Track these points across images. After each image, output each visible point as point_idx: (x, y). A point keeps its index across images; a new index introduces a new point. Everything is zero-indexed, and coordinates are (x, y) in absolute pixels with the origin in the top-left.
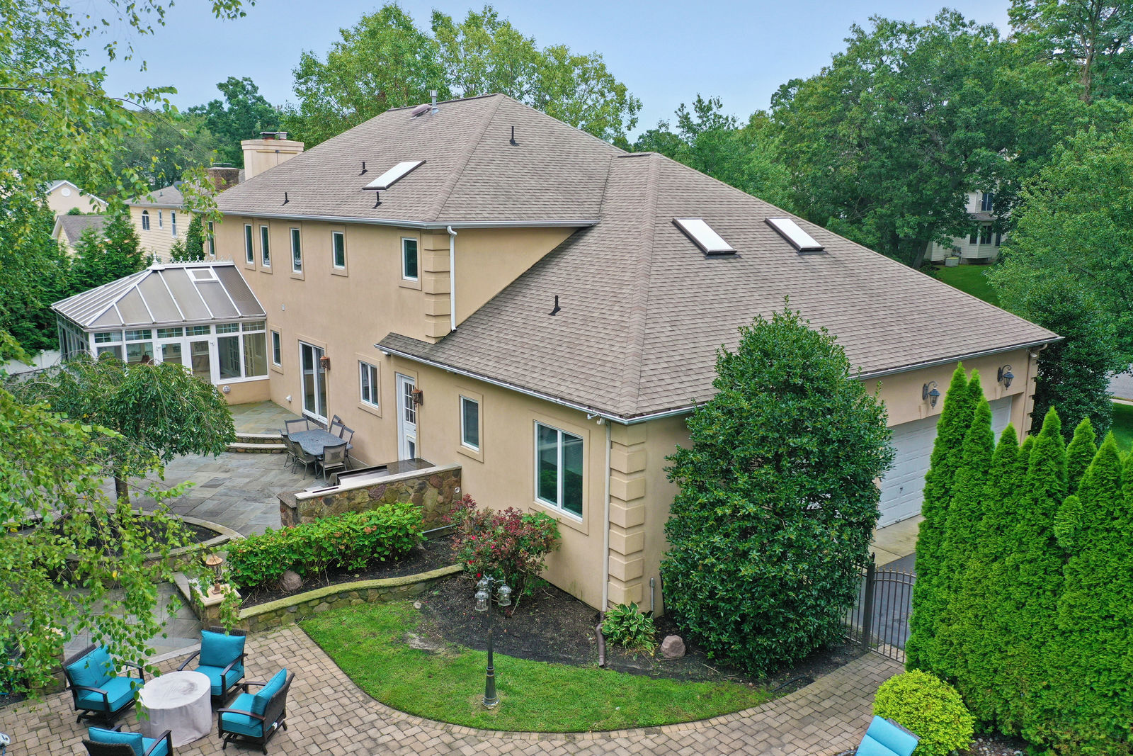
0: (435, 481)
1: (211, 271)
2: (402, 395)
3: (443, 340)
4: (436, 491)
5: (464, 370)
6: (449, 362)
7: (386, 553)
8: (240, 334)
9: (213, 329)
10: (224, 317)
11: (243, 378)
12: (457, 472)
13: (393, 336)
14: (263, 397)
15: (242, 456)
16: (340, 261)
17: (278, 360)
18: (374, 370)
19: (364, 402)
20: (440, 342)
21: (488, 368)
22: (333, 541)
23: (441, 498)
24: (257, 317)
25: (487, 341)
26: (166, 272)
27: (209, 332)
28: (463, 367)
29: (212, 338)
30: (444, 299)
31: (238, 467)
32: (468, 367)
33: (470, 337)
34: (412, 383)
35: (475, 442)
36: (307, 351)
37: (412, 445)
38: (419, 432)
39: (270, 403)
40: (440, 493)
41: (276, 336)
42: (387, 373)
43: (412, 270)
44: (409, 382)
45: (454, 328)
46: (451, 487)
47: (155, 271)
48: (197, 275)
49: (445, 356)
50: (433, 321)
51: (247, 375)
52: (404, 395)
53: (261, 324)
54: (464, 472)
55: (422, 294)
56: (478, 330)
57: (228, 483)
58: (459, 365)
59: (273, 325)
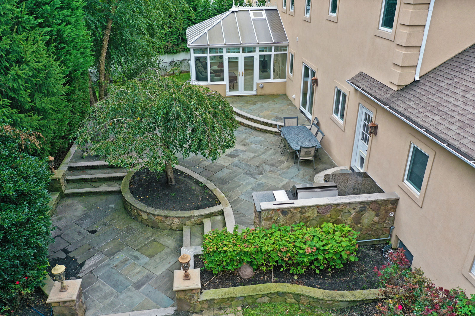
0: (374, 206)
1: (264, 13)
2: (362, 120)
3: (405, 88)
4: (373, 213)
5: (422, 127)
6: (408, 114)
7: (321, 268)
8: (272, 53)
9: (257, 50)
10: (264, 42)
11: (271, 80)
12: (395, 202)
13: (362, 75)
14: (281, 92)
15: (257, 133)
16: (334, 10)
17: (291, 72)
18: (345, 96)
19: (334, 115)
20: (402, 90)
21: (449, 133)
22: (279, 254)
23: (376, 219)
24: (283, 43)
25: (451, 100)
26: (240, 12)
27: (255, 51)
28: (422, 123)
29: (256, 55)
30: (414, 51)
31: (252, 143)
32: (426, 125)
33: (432, 91)
34: (371, 115)
35: (418, 186)
36: (307, 69)
37: (362, 160)
38: (369, 152)
39: (285, 96)
40: (377, 215)
41: (292, 56)
42: (352, 101)
43: (388, 22)
44: (369, 113)
45: (417, 78)
46: (387, 212)
47: (233, 12)
48: (255, 15)
49: (405, 106)
50: (399, 71)
51: (274, 78)
52: (363, 121)
53: (285, 48)
54: (401, 203)
55: (394, 45)
56: (442, 84)
57: (242, 156)
58: (418, 120)
59: (291, 50)
